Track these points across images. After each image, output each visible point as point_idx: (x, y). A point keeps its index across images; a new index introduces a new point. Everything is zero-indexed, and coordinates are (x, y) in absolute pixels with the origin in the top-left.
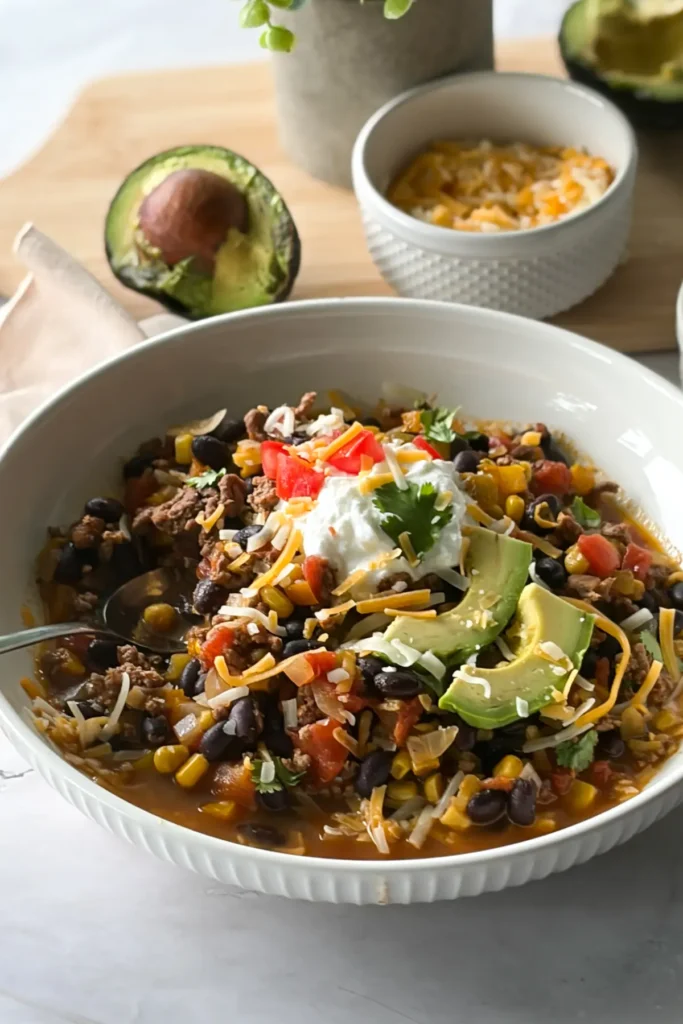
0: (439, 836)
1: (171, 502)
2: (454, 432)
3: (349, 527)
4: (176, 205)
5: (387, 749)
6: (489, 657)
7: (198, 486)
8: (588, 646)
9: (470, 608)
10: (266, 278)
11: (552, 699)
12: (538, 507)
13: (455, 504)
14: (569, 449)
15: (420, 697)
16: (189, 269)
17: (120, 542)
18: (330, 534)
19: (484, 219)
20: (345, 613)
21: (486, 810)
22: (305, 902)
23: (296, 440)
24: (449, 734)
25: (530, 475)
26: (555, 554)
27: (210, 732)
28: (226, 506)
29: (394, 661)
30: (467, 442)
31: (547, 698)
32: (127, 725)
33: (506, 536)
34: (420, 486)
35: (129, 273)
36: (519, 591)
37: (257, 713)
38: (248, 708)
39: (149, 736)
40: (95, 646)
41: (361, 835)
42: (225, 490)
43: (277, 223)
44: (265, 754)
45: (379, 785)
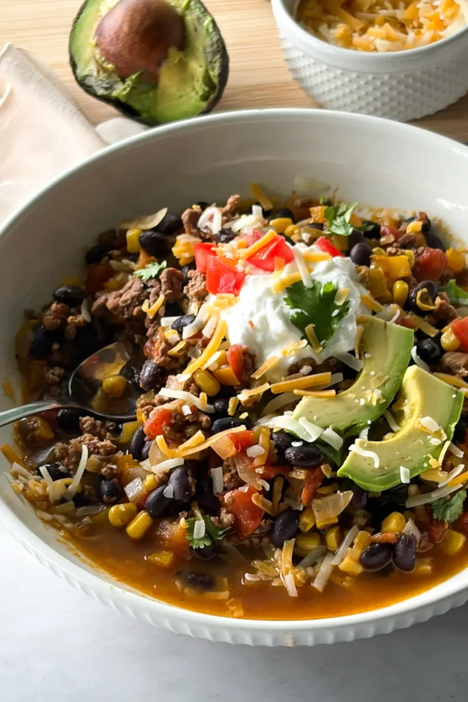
0: (337, 580)
1: (121, 291)
2: (351, 226)
3: (264, 320)
4: (125, 28)
5: (295, 508)
6: (379, 430)
7: (143, 278)
8: (459, 417)
9: (363, 388)
10: (200, 87)
11: (429, 465)
12: (419, 293)
13: (351, 299)
14: (446, 233)
15: (322, 467)
16: (138, 81)
17: (82, 325)
18: (249, 326)
19: (377, 35)
20: (261, 394)
21: (375, 560)
22: (227, 645)
23: (223, 237)
24: (345, 497)
25: (413, 262)
26: (433, 332)
27: (153, 495)
28: (166, 296)
29: (301, 437)
30: (362, 233)
31: (426, 465)
32: (87, 487)
33: (392, 324)
34: (323, 284)
35: (91, 82)
36: (403, 372)
37: (190, 479)
38: (184, 475)
39: (105, 496)
40: (61, 415)
41: (275, 580)
42: (165, 282)
43: (208, 42)
44: (198, 513)
45: (290, 539)
